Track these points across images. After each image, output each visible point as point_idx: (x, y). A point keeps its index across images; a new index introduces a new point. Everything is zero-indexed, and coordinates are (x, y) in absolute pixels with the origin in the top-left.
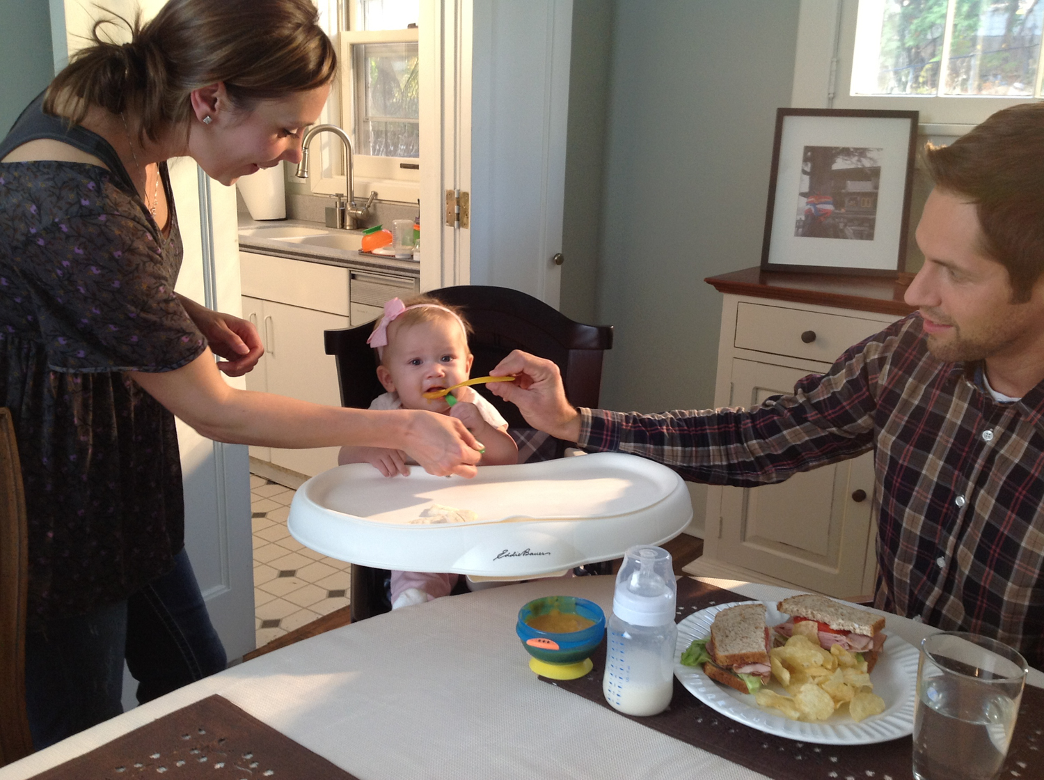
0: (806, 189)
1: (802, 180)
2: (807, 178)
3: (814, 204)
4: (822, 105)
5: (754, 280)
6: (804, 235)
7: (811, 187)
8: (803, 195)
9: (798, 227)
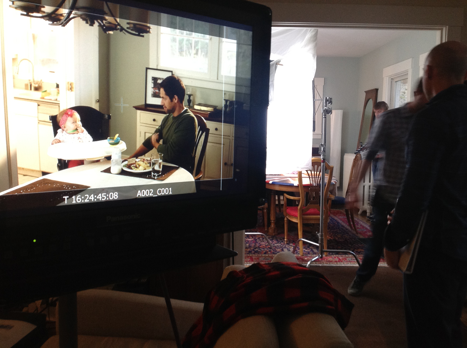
0: (153, 87)
1: (152, 84)
2: (153, 84)
3: (154, 90)
4: (156, 68)
5: (144, 107)
6: (153, 97)
7: (154, 86)
8: (153, 88)
9: (152, 95)
